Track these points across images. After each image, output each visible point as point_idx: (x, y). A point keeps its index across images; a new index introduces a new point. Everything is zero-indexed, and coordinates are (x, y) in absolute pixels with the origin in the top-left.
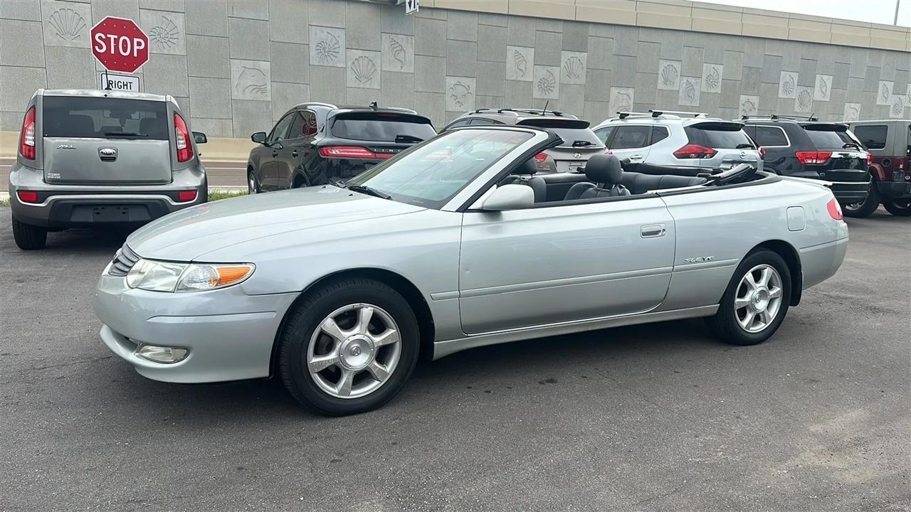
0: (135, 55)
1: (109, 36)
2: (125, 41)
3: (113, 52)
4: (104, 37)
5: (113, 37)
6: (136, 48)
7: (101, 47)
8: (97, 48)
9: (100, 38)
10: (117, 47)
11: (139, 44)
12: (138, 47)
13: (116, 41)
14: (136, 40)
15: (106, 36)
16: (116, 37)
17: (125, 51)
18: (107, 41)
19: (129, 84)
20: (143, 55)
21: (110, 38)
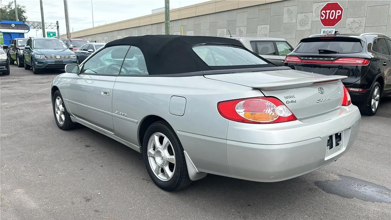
0: (336, 18)
1: (327, 11)
2: (333, 13)
3: (327, 18)
4: (325, 12)
5: (328, 11)
6: (337, 14)
7: (323, 17)
8: (321, 17)
9: (323, 13)
10: (329, 16)
11: (339, 13)
12: (338, 14)
13: (330, 13)
14: (338, 11)
15: (326, 11)
16: (330, 11)
17: (332, 17)
18: (326, 14)
19: (331, 32)
20: (340, 17)
21: (327, 12)
